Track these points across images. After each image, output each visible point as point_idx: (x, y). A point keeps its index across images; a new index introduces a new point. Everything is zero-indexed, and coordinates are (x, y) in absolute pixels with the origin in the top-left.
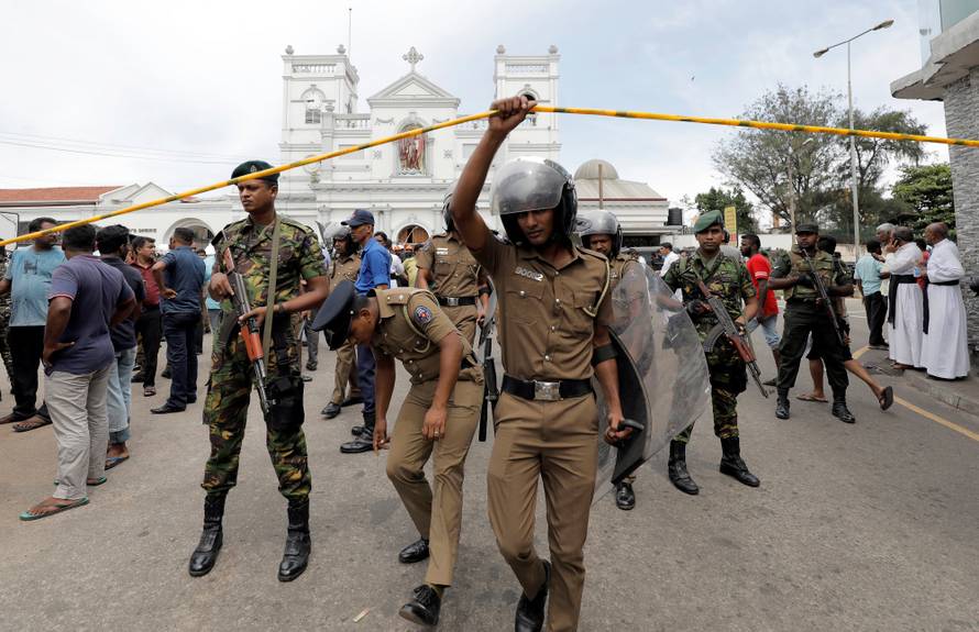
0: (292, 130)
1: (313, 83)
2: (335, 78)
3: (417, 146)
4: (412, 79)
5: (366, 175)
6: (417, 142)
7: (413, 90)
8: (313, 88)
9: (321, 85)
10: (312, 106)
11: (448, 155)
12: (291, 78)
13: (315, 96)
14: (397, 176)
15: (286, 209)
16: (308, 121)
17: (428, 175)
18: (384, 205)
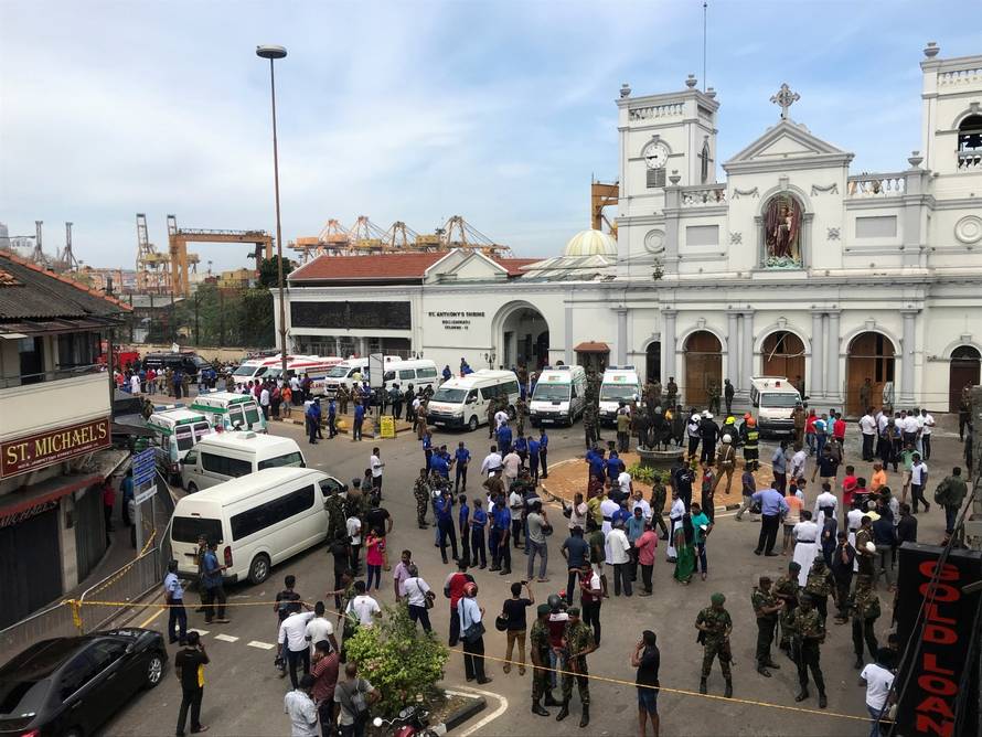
0: (630, 198)
1: (656, 132)
2: (684, 123)
3: (789, 226)
4: (784, 130)
5: (721, 265)
6: (789, 219)
7: (785, 146)
8: (656, 140)
9: (665, 135)
10: (655, 163)
11: (834, 235)
12: (629, 129)
13: (658, 151)
14: (761, 267)
15: (625, 301)
16: (650, 185)
17: (803, 266)
18: (744, 306)
